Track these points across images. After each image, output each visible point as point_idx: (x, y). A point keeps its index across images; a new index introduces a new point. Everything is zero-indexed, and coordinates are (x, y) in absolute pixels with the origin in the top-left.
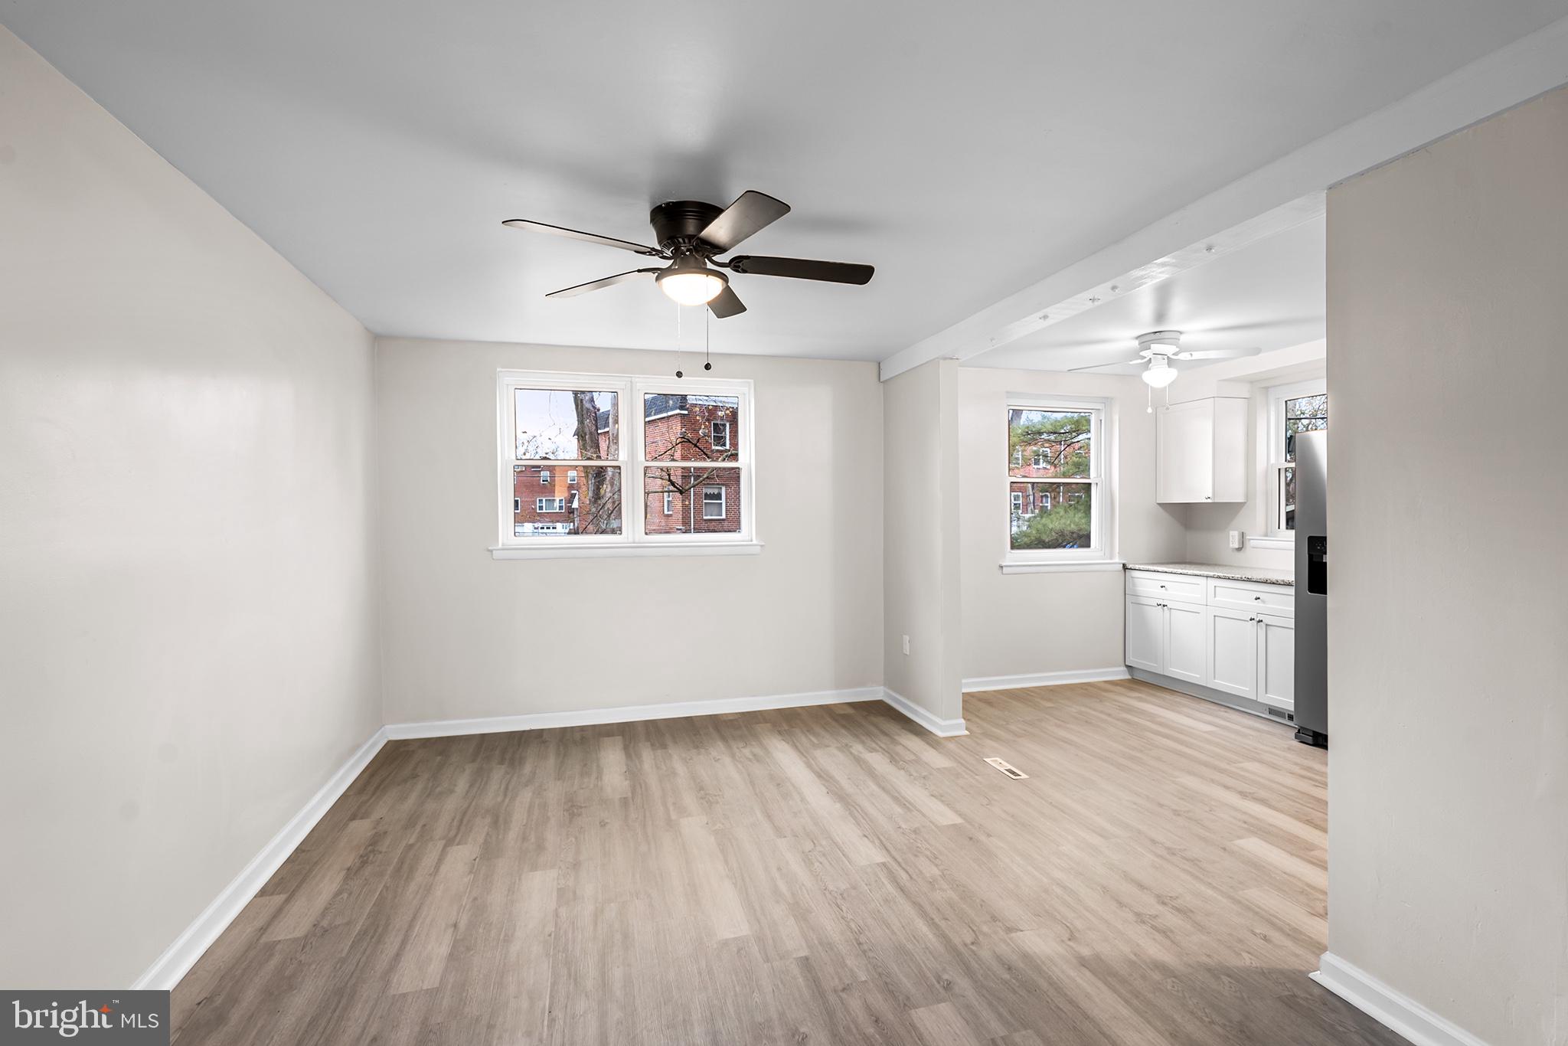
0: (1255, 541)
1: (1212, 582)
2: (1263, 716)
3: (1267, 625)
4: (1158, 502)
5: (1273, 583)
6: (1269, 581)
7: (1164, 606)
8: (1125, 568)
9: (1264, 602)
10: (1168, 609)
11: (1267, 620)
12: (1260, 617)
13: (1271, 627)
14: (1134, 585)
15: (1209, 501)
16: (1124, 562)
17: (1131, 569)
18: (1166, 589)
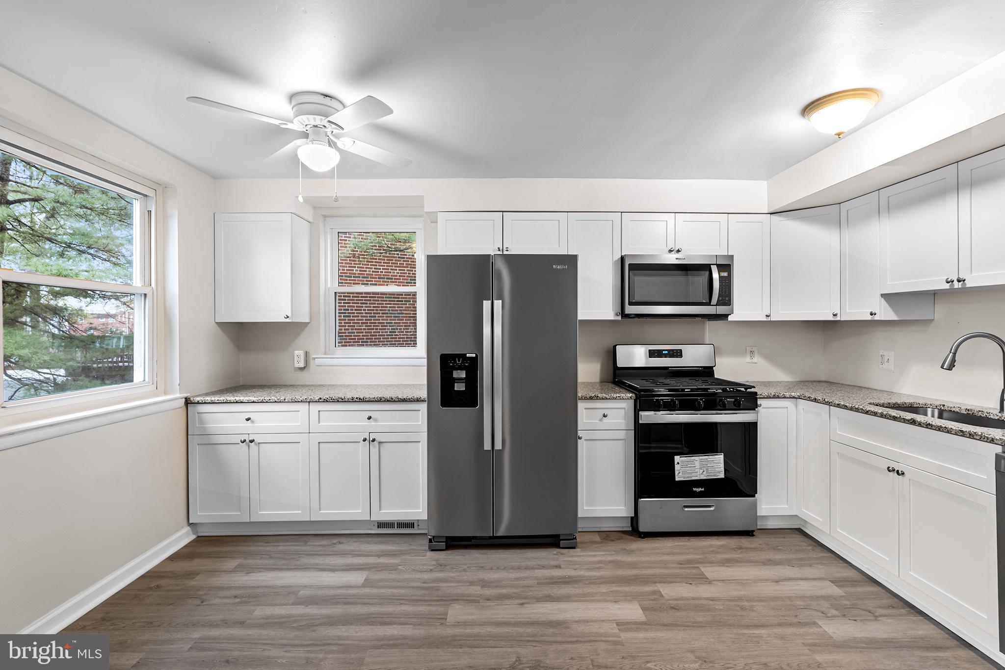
0: (319, 360)
1: (315, 408)
2: (373, 532)
3: (380, 443)
4: (218, 321)
5: (388, 401)
6: (383, 399)
7: (252, 441)
8: (188, 402)
9: (376, 420)
10: (256, 444)
11: (379, 437)
12: (372, 437)
13: (384, 444)
14: (201, 422)
15: (288, 320)
16: (186, 395)
17: (198, 403)
18: (253, 422)
